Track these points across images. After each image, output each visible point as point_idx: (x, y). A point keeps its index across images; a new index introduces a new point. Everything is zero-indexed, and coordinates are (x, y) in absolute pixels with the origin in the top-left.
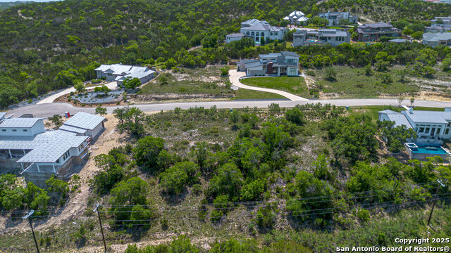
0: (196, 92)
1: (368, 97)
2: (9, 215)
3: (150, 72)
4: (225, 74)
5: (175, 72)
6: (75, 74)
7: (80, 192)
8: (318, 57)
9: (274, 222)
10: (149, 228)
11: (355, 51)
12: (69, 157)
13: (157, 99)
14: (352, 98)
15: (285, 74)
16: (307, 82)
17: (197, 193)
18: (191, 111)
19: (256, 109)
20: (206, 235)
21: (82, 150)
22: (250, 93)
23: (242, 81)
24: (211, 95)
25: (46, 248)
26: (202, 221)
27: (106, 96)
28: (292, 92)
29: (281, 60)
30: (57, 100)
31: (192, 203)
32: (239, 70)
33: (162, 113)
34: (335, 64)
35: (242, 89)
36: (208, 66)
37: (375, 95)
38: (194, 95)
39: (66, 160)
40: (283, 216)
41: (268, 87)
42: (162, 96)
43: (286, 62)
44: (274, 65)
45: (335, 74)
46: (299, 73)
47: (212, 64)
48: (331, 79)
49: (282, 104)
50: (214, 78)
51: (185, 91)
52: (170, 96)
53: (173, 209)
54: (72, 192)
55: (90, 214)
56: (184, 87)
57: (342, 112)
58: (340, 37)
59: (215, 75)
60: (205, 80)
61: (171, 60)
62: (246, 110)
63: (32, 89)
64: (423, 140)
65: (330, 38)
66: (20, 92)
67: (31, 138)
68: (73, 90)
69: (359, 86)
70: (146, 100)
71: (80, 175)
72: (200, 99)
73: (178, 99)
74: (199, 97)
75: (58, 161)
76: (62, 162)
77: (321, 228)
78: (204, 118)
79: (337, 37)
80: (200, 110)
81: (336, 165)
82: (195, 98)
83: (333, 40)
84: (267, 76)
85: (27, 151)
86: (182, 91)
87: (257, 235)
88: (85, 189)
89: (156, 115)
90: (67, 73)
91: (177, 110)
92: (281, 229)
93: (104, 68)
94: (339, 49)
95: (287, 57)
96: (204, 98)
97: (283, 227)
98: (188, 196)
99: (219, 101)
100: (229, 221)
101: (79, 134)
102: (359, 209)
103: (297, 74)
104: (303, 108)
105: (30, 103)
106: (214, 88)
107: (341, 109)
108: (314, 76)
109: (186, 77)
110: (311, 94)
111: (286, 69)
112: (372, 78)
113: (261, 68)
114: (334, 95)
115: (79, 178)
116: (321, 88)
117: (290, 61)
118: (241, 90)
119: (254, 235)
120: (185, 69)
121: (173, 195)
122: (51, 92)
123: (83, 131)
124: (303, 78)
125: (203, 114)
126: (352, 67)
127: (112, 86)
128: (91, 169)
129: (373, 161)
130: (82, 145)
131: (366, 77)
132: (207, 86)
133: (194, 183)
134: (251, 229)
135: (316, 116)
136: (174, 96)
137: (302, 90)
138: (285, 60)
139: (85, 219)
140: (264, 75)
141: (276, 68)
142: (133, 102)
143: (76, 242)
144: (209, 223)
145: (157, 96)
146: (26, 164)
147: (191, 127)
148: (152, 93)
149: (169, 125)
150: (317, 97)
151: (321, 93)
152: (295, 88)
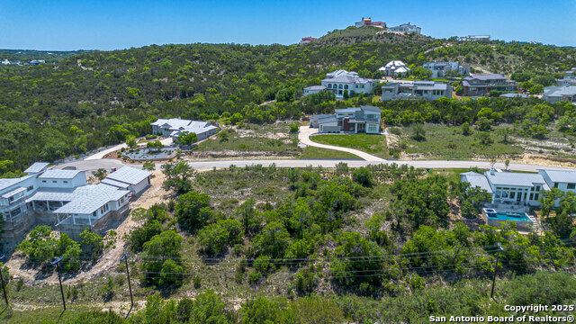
0: (258, 149)
1: (458, 159)
2: (40, 268)
3: (212, 127)
4: (295, 131)
5: (240, 128)
6: (129, 129)
7: (114, 248)
8: (407, 113)
9: (315, 286)
10: (180, 286)
11: (454, 107)
12: (107, 212)
13: (213, 156)
14: (439, 160)
15: (364, 132)
16: (388, 140)
17: (238, 254)
18: (247, 169)
19: (320, 169)
20: (240, 296)
21: (122, 205)
22: (319, 151)
23: (312, 138)
24: (275, 153)
25: (73, 301)
26: (239, 282)
27: (159, 152)
28: (369, 151)
29: (359, 115)
30: (106, 156)
31: (231, 263)
32: (311, 127)
33: (215, 171)
34: (428, 121)
35: (310, 147)
36: (278, 122)
37: (468, 157)
38: (255, 153)
39: (105, 213)
40: (326, 281)
41: (341, 145)
42: (220, 153)
43: (365, 117)
44: (351, 121)
45: (424, 133)
46: (381, 130)
47: (283, 119)
48: (419, 139)
49: (351, 164)
50: (281, 135)
51: (245, 148)
52: (228, 153)
53: (209, 269)
54: (107, 247)
55: (121, 270)
56: (246, 144)
57: (420, 174)
58: (438, 91)
59: (283, 131)
60: (271, 136)
61: (237, 115)
62: (310, 169)
63: (80, 144)
64: (506, 205)
65: (426, 91)
66: (68, 147)
67: (70, 190)
68: (125, 145)
69: (450, 147)
70: (202, 157)
71: (116, 231)
72: (262, 157)
73: (236, 156)
74: (260, 155)
75: (95, 214)
76: (100, 215)
77: (367, 293)
78: (261, 177)
79: (434, 91)
80: (259, 168)
81: (397, 229)
82: (256, 155)
83: (430, 94)
84: (342, 133)
85: (65, 203)
86: (243, 148)
87: (295, 299)
88: (120, 245)
89: (208, 172)
90: (120, 128)
91: (232, 168)
92: (323, 294)
93: (160, 122)
94: (436, 104)
95: (366, 113)
96: (266, 156)
97: (325, 291)
100: (267, 284)
101: (120, 188)
102: (414, 277)
103: (377, 132)
104: (375, 168)
105: (77, 158)
106: (279, 145)
107: (420, 171)
108: (398, 134)
109: (250, 133)
110: (391, 154)
111: (364, 125)
112: (470, 138)
113: (335, 124)
114: (418, 156)
115: (115, 234)
116: (404, 147)
117: (370, 117)
118: (308, 147)
119: (292, 298)
120: (252, 125)
121: (211, 254)
122: (101, 148)
123: (125, 186)
124: (384, 136)
125: (260, 172)
126: (448, 126)
127: (167, 142)
128: (130, 225)
129: (442, 227)
130: (122, 199)
131: (462, 137)
132: (272, 143)
133: (236, 243)
134: (289, 292)
135: (390, 177)
136: (233, 153)
137: (381, 150)
138: (363, 115)
139: (116, 274)
140: (338, 132)
141: (354, 124)
142: (187, 159)
143: (103, 296)
144: (246, 285)
145: (214, 153)
146: (63, 216)
147: (244, 186)
148: (208, 150)
149: (220, 183)
150: (397, 158)
151: (403, 153)
152: (373, 147)
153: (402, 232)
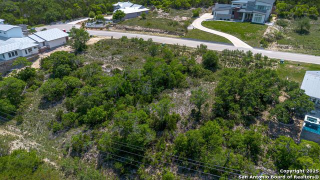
4: (196, 16)
5: (164, 11)
14: (307, 54)
15: (250, 21)
16: (268, 30)
20: (37, 141)
23: (204, 24)
24: (166, 31)
28: (243, 38)
29: (250, 6)
33: (112, 39)
35: (197, 29)
36: (192, 9)
42: (131, 27)
43: (255, 8)
44: (241, 11)
45: (308, 27)
46: (268, 21)
48: (302, 32)
49: (212, 47)
50: (184, 18)
53: (38, 112)
57: (270, 65)
59: (188, 16)
60: (177, 19)
63: (67, 14)
70: (120, 29)
78: (136, 48)
84: (232, 21)
89: (107, 40)
96: (161, 33)
97: (91, 158)
98: (59, 105)
99: (168, 37)
101: (37, 42)
103: (262, 22)
104: (236, 54)
106: (175, 26)
108: (283, 26)
109: (165, 16)
110: (261, 43)
111: (252, 15)
114: (287, 48)
116: (278, 38)
117: (260, 8)
120: (172, 10)
123: (41, 41)
124: (267, 26)
132: (171, 23)
135: (237, 63)
136: (139, 28)
137: (254, 38)
138: (255, 6)
140: (228, 20)
141: (242, 13)
142: (111, 29)
145: (128, 27)
147: (120, 53)
150: (265, 47)
151: (274, 43)
152: (248, 35)
153: (198, 120)
